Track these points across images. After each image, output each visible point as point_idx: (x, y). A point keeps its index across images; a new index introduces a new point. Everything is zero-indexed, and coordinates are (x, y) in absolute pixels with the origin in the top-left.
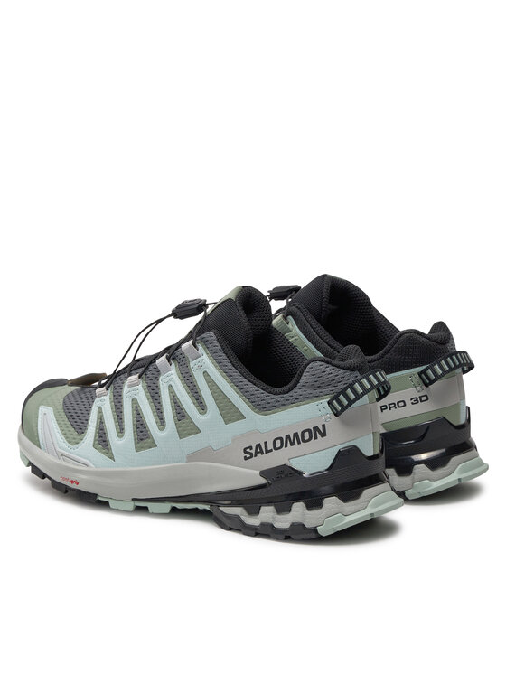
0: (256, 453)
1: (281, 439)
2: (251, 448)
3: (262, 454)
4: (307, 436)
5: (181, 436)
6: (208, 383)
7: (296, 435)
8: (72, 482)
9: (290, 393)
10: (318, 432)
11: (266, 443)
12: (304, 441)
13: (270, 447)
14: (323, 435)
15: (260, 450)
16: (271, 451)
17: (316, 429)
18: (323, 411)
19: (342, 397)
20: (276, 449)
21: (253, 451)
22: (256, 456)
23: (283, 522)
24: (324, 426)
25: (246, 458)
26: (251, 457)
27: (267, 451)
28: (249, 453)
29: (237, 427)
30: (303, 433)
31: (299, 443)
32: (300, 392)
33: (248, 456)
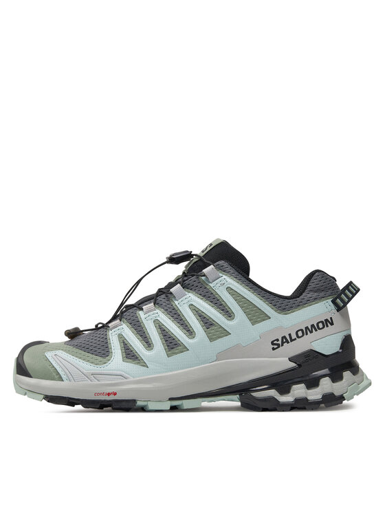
0: (283, 343)
1: (302, 330)
2: (278, 340)
3: (288, 342)
4: (321, 325)
5: (211, 339)
6: (232, 295)
7: (313, 326)
8: (109, 394)
9: (301, 297)
10: (328, 322)
11: (290, 335)
12: (320, 329)
13: (294, 336)
14: (332, 324)
15: (285, 340)
16: (295, 339)
17: (326, 320)
18: (329, 308)
19: (338, 301)
20: (298, 337)
21: (280, 342)
22: (282, 345)
23: (314, 395)
24: (331, 318)
25: (274, 349)
26: (279, 347)
27: (292, 340)
28: (276, 345)
29: (263, 326)
30: (318, 324)
31: (316, 330)
32: (309, 295)
33: (275, 347)
